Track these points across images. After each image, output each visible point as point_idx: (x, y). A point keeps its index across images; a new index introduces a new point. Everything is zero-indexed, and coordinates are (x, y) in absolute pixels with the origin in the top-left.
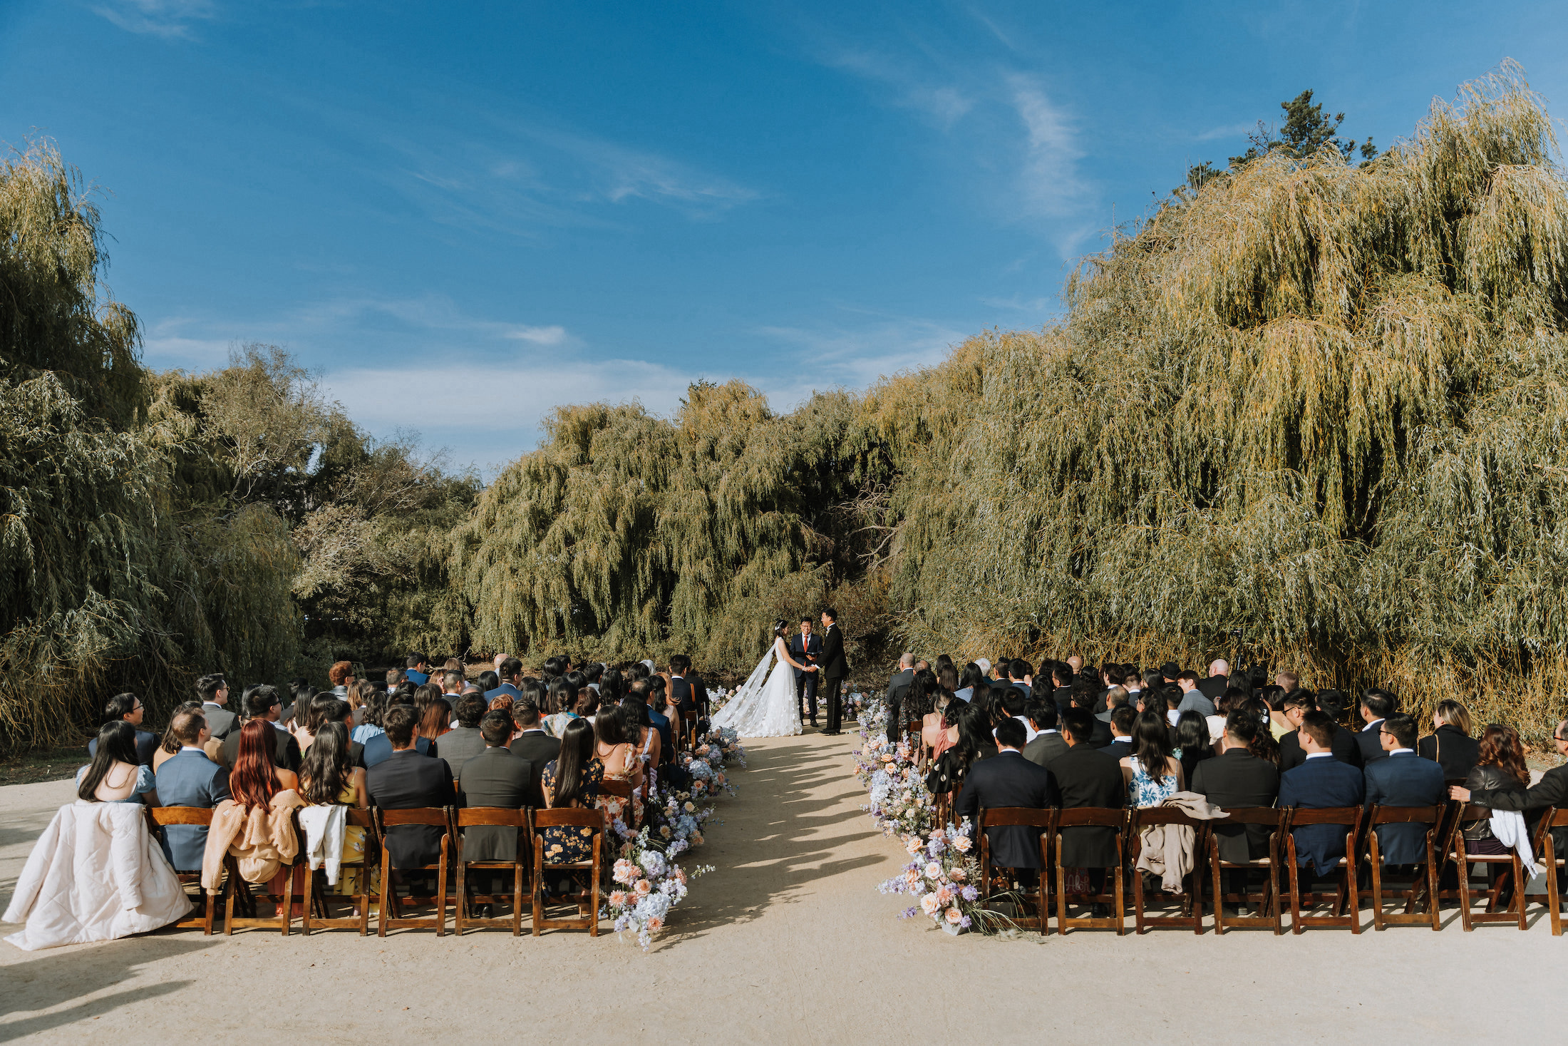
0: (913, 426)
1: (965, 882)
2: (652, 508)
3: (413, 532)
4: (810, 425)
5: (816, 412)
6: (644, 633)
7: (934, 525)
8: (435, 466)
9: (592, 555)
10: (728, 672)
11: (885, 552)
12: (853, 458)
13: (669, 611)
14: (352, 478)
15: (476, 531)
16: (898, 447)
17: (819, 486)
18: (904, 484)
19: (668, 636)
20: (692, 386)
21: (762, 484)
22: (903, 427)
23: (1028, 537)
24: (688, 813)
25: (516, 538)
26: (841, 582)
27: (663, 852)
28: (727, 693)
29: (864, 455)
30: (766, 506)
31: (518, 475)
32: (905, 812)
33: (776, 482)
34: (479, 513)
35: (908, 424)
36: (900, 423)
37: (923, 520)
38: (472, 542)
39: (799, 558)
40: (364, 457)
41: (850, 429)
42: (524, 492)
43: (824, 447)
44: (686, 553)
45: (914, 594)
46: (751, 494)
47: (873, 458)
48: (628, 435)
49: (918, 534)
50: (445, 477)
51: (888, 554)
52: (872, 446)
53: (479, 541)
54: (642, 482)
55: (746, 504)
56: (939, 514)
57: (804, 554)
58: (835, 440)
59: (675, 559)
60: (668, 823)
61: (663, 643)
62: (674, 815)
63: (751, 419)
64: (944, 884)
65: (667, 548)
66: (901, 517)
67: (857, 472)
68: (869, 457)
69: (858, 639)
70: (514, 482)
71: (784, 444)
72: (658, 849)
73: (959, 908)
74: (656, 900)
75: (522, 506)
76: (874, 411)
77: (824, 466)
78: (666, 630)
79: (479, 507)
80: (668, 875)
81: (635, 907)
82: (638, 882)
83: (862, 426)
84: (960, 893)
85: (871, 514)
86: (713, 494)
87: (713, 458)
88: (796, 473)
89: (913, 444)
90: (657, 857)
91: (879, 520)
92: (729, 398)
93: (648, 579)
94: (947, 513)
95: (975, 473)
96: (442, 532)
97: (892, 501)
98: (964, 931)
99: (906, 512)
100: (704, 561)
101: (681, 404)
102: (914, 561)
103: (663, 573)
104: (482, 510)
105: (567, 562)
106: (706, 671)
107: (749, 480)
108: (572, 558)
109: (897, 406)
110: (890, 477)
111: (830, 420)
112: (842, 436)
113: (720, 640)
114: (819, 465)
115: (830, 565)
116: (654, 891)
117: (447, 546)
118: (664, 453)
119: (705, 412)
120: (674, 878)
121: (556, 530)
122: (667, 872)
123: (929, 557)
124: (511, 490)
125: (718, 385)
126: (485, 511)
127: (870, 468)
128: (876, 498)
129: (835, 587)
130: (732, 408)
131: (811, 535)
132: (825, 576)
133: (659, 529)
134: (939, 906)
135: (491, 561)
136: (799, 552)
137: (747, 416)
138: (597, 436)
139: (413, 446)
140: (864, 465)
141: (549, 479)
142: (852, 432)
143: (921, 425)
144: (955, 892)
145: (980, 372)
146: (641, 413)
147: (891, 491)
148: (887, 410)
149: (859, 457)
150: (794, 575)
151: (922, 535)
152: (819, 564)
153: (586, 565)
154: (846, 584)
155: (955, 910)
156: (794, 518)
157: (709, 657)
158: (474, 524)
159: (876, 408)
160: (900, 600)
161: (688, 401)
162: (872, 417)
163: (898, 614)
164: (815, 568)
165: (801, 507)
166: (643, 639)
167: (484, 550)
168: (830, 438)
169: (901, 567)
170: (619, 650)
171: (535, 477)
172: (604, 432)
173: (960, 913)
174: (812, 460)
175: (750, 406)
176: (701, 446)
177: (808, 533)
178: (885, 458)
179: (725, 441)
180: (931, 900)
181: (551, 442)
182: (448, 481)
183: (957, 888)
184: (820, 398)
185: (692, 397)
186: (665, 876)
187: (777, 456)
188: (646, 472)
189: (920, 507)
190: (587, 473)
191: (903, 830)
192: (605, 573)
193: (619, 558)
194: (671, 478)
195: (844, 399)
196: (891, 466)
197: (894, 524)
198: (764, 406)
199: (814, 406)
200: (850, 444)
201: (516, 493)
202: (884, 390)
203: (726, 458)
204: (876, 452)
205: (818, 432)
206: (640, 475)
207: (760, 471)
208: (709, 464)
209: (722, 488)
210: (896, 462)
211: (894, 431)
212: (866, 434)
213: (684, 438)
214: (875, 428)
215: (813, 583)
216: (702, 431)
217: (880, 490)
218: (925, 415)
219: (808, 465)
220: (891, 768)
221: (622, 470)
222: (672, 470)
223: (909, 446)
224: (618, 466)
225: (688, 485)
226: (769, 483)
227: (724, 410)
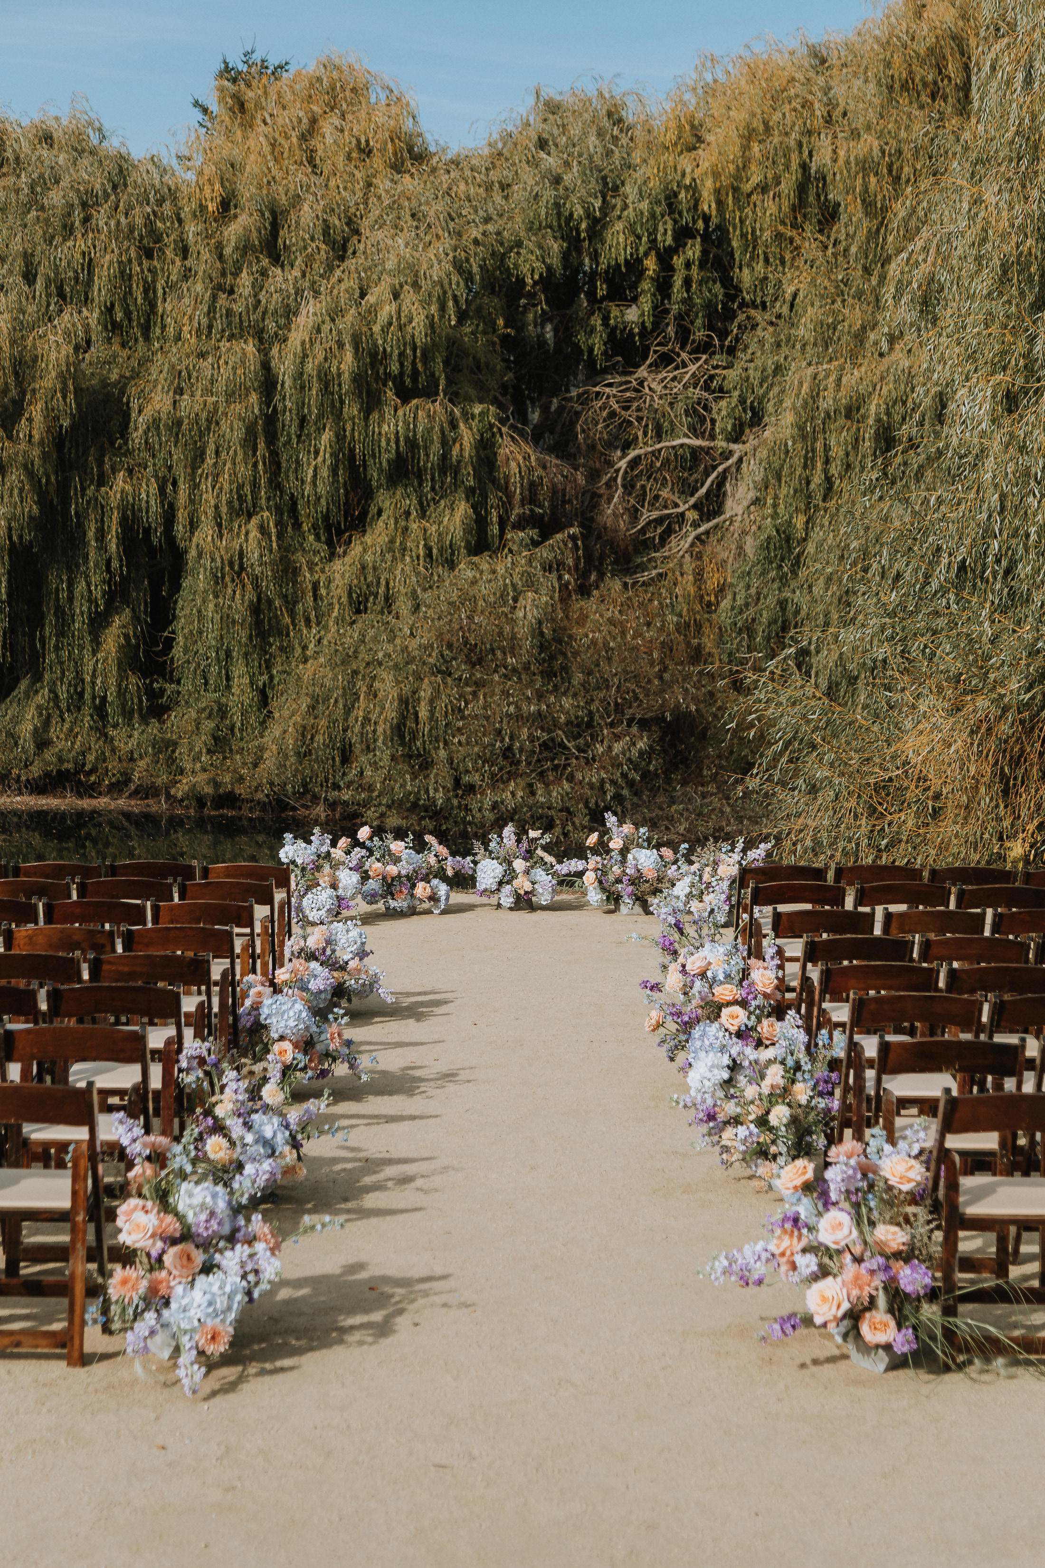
0: (788, 185)
1: (906, 1256)
2: (123, 383)
4: (528, 176)
5: (542, 144)
6: (104, 699)
7: (839, 440)
10: (315, 799)
11: (712, 507)
12: (635, 266)
13: (169, 643)
17: (549, 335)
18: (766, 334)
19: (167, 709)
20: (226, 71)
21: (401, 328)
22: (764, 188)
24: (267, 1108)
26: (601, 576)
27: (226, 1186)
28: (334, 844)
29: (665, 259)
30: (412, 388)
32: (768, 1113)
33: (436, 324)
35: (778, 182)
36: (756, 178)
39: (494, 519)
41: (630, 190)
44: (209, 497)
45: (783, 609)
46: (373, 355)
47: (688, 265)
48: (55, 198)
49: (798, 462)
51: (719, 512)
52: (683, 234)
54: (93, 317)
55: (358, 379)
56: (854, 410)
57: (506, 508)
59: (182, 516)
60: (224, 1131)
61: (154, 727)
62: (239, 1114)
63: (376, 160)
64: (858, 1260)
65: (162, 490)
66: (757, 418)
67: (646, 303)
68: (678, 261)
69: (644, 724)
71: (460, 227)
73: (890, 1311)
74: (215, 1289)
76: (689, 148)
78: (162, 691)
80: (240, 1235)
81: (167, 1304)
82: (173, 1251)
83: (660, 185)
84: (894, 1279)
85: (680, 407)
86: (274, 352)
87: (276, 260)
89: (788, 232)
90: (214, 1196)
91: (700, 425)
92: (318, 103)
93: (115, 564)
94: (873, 408)
95: (947, 315)
97: (733, 375)
98: (898, 1363)
99: (770, 407)
100: (255, 521)
101: (198, 115)
102: (785, 530)
103: (152, 551)
106: (260, 796)
107: (367, 318)
109: (749, 136)
110: (730, 315)
111: (579, 164)
112: (606, 207)
113: (298, 718)
114: (548, 281)
115: (573, 538)
116: (208, 1269)
118: (151, 243)
119: (258, 139)
120: (250, 1241)
122: (235, 1230)
123: (824, 520)
125: (292, 68)
127: (678, 290)
128: (692, 368)
129: (585, 591)
130: (328, 127)
131: (527, 458)
132: (560, 564)
133: (137, 436)
134: (846, 1306)
136: (493, 503)
137: (366, 151)
140: (663, 287)
142: (635, 199)
143: (811, 182)
144: (882, 1276)
145: (963, 51)
146: (94, 140)
147: (731, 351)
148: (724, 143)
149: (651, 264)
150: (484, 562)
151: (808, 463)
152: (545, 535)
154: (613, 584)
155: (881, 1314)
156: (484, 414)
157: (270, 762)
159: (693, 137)
160: (749, 629)
161: (214, 107)
162: (685, 163)
163: (743, 662)
164: (536, 544)
165: (504, 388)
166: (100, 711)
168: (579, 211)
169: (750, 546)
170: (42, 743)
173: (892, 1324)
174: (530, 267)
176: (242, 227)
177: (517, 456)
179: (308, 213)
180: (829, 1294)
183: (887, 1268)
184: (552, 108)
185: (222, 100)
186: (232, 1239)
187: (440, 257)
188: (100, 290)
191: (763, 1153)
193: (31, 507)
194: (167, 306)
195: (615, 117)
196: (733, 290)
197: (736, 436)
198: (408, 125)
199: (537, 126)
200: (630, 229)
202: (710, 91)
203: (309, 261)
204: (693, 250)
205: (548, 194)
206: (87, 300)
207: (396, 296)
208: (264, 273)
209: (297, 336)
210: (746, 278)
211: (741, 198)
212: (670, 200)
213: (203, 208)
214: (693, 189)
215: (530, 583)
216: (247, 191)
217: (705, 347)
218: (822, 157)
219: (521, 282)
220: (734, 1017)
221: (39, 284)
222: (171, 286)
223: (779, 236)
224: (29, 277)
225: (210, 327)
226: (418, 327)
227: (304, 137)
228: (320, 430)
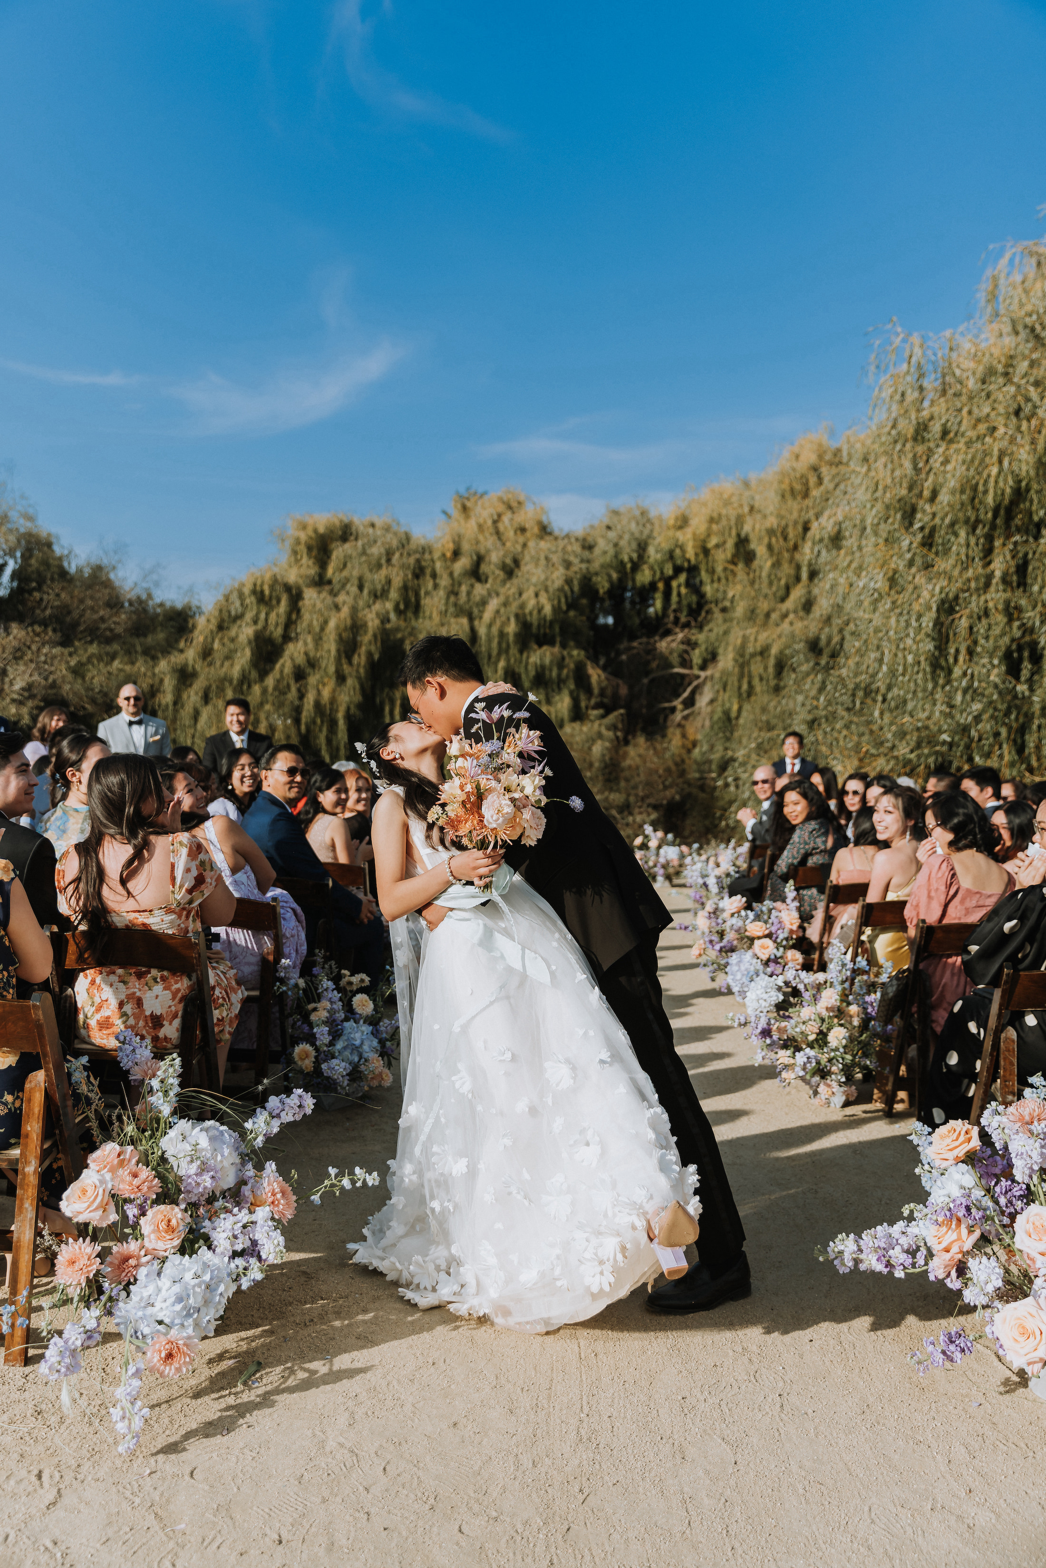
0: (730, 544)
3: (116, 664)
4: (601, 543)
5: (609, 528)
7: (756, 668)
8: (145, 585)
9: (326, 693)
11: (690, 702)
12: (653, 586)
14: (45, 597)
15: (191, 662)
16: (712, 572)
17: (610, 620)
18: (718, 616)
20: (457, 493)
21: (539, 611)
22: (717, 546)
23: (938, 623)
25: (236, 672)
26: (635, 736)
27: (237, 1127)
29: (668, 581)
30: (544, 640)
31: (241, 596)
33: (556, 610)
34: (195, 642)
35: (725, 542)
36: (713, 542)
37: (743, 662)
38: (185, 676)
39: (583, 704)
40: (63, 574)
41: (651, 550)
42: (249, 616)
43: (619, 572)
46: (524, 623)
47: (679, 586)
48: (374, 551)
49: (735, 679)
50: (158, 600)
51: (694, 704)
52: (678, 570)
53: (194, 675)
54: (389, 606)
55: (517, 635)
56: (764, 652)
57: (589, 699)
58: (631, 560)
60: (311, 1039)
62: (327, 1022)
63: (528, 534)
66: (714, 658)
67: (659, 604)
68: (674, 584)
69: (655, 807)
70: (238, 603)
71: (568, 565)
72: (221, 1119)
75: (246, 632)
76: (680, 528)
77: (617, 591)
79: (196, 633)
80: (242, 1193)
83: (666, 546)
85: (675, 655)
86: (476, 623)
87: (479, 580)
88: (584, 601)
89: (731, 567)
90: (216, 1138)
91: (685, 662)
92: (501, 508)
94: (774, 651)
96: (151, 663)
97: (701, 638)
99: (720, 652)
101: (443, 516)
102: (727, 713)
104: (199, 637)
105: (297, 703)
107: (522, 606)
108: (301, 696)
109: (712, 520)
110: (700, 609)
111: (627, 537)
112: (641, 557)
114: (610, 592)
115: (622, 714)
116: (191, 1241)
117: (157, 680)
118: (419, 572)
119: (472, 524)
120: (257, 1202)
121: (285, 664)
123: (747, 707)
124: (233, 613)
125: (488, 492)
126: (201, 639)
127: (674, 598)
128: (681, 635)
129: (627, 742)
130: (506, 519)
131: (599, 676)
132: (615, 727)
135: (206, 698)
136: (583, 697)
137: (523, 530)
138: (339, 552)
139: (120, 561)
140: (667, 595)
141: (279, 601)
142: (653, 554)
143: (742, 542)
145: (817, 473)
146: (395, 525)
147: (700, 626)
148: (698, 525)
149: (661, 585)
150: (577, 725)
151: (740, 680)
152: (608, 712)
153: (318, 705)
154: (641, 740)
156: (579, 655)
158: (190, 655)
159: (683, 522)
161: (452, 512)
162: (679, 535)
164: (603, 717)
165: (588, 644)
167: (199, 685)
168: (626, 559)
169: (710, 720)
171: (261, 598)
172: (347, 546)
174: (603, 585)
175: (527, 516)
176: (463, 564)
177: (595, 675)
178: (695, 587)
179: (495, 557)
181: (284, 558)
182: (161, 605)
184: (616, 513)
185: (455, 506)
186: (231, 1197)
187: (558, 577)
188: (394, 594)
189: (739, 641)
190: (324, 594)
192: (340, 715)
193: (358, 698)
194: (426, 602)
195: (644, 515)
196: (701, 596)
197: (703, 667)
198: (544, 519)
199: (606, 521)
200: (652, 568)
201: (239, 617)
203: (495, 579)
204: (682, 578)
205: (611, 552)
206: (387, 599)
207: (537, 595)
208: (472, 586)
209: (487, 615)
210: (708, 589)
211: (706, 552)
212: (671, 556)
213: (444, 555)
214: (682, 548)
215: (600, 736)
216: (466, 547)
217: (687, 625)
218: (747, 528)
219: (597, 591)
220: (763, 947)
221: (366, 591)
222: (427, 593)
223: (725, 569)
224: (361, 587)
225: (446, 611)
226: (548, 610)
227: (495, 522)
228: (498, 660)
